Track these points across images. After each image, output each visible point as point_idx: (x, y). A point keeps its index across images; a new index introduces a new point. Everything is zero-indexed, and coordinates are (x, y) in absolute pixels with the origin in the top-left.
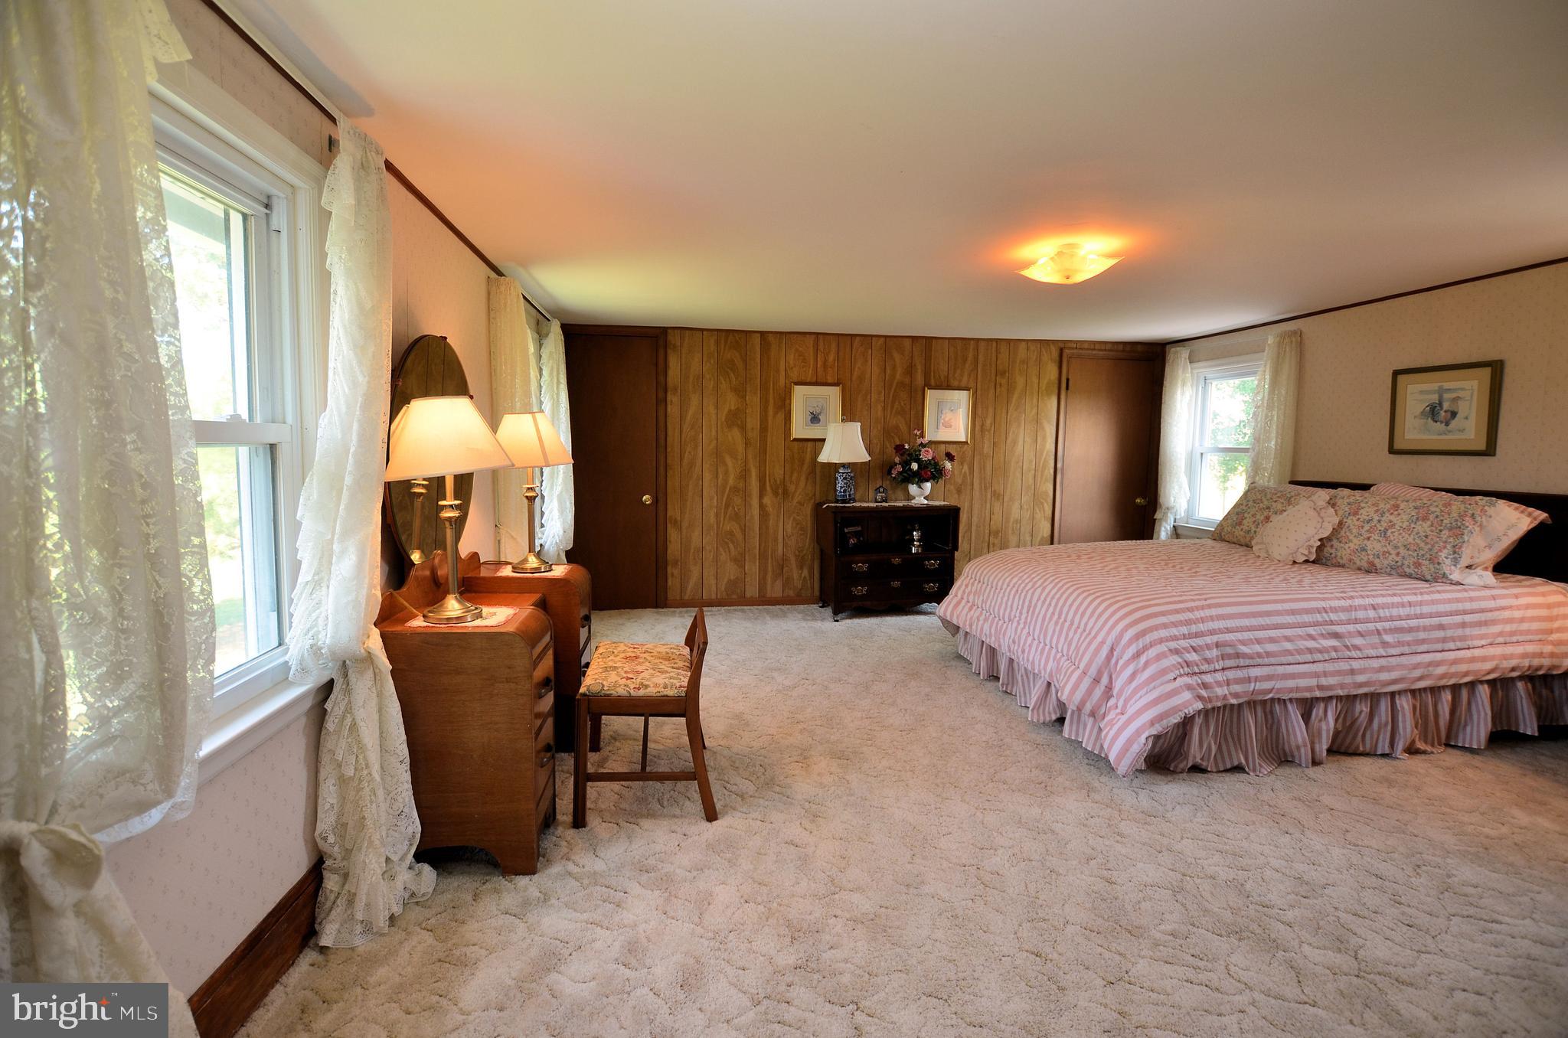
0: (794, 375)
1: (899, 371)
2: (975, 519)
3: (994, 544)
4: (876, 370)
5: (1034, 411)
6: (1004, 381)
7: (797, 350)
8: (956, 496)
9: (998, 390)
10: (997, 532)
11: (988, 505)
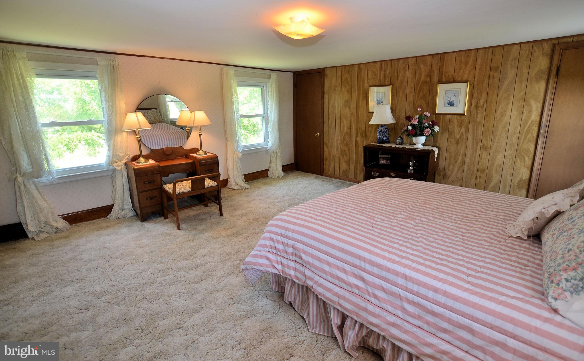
0: (371, 83)
1: (423, 75)
2: (467, 161)
3: (480, 177)
4: (410, 76)
5: (523, 92)
6: (496, 74)
7: (372, 71)
8: (455, 145)
9: (491, 80)
10: (483, 171)
11: (478, 153)
